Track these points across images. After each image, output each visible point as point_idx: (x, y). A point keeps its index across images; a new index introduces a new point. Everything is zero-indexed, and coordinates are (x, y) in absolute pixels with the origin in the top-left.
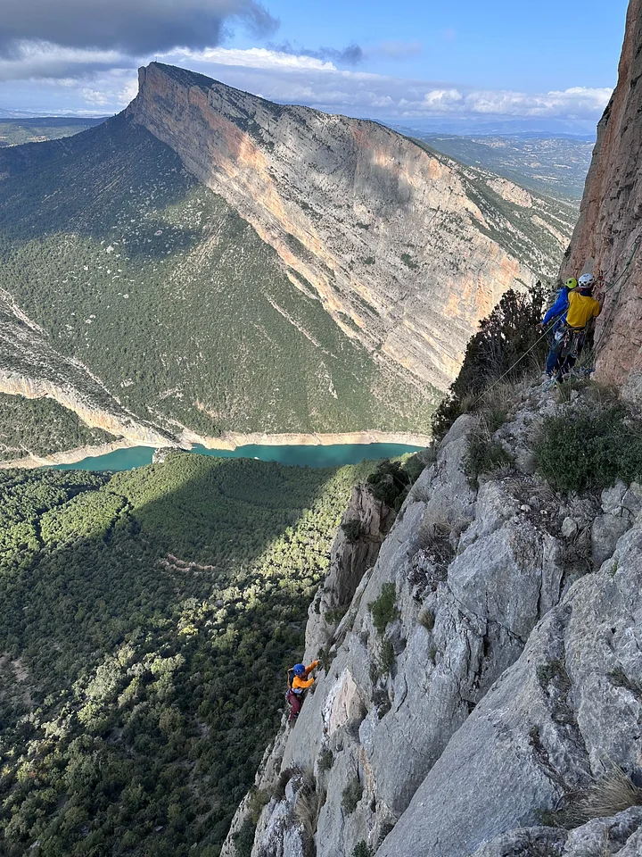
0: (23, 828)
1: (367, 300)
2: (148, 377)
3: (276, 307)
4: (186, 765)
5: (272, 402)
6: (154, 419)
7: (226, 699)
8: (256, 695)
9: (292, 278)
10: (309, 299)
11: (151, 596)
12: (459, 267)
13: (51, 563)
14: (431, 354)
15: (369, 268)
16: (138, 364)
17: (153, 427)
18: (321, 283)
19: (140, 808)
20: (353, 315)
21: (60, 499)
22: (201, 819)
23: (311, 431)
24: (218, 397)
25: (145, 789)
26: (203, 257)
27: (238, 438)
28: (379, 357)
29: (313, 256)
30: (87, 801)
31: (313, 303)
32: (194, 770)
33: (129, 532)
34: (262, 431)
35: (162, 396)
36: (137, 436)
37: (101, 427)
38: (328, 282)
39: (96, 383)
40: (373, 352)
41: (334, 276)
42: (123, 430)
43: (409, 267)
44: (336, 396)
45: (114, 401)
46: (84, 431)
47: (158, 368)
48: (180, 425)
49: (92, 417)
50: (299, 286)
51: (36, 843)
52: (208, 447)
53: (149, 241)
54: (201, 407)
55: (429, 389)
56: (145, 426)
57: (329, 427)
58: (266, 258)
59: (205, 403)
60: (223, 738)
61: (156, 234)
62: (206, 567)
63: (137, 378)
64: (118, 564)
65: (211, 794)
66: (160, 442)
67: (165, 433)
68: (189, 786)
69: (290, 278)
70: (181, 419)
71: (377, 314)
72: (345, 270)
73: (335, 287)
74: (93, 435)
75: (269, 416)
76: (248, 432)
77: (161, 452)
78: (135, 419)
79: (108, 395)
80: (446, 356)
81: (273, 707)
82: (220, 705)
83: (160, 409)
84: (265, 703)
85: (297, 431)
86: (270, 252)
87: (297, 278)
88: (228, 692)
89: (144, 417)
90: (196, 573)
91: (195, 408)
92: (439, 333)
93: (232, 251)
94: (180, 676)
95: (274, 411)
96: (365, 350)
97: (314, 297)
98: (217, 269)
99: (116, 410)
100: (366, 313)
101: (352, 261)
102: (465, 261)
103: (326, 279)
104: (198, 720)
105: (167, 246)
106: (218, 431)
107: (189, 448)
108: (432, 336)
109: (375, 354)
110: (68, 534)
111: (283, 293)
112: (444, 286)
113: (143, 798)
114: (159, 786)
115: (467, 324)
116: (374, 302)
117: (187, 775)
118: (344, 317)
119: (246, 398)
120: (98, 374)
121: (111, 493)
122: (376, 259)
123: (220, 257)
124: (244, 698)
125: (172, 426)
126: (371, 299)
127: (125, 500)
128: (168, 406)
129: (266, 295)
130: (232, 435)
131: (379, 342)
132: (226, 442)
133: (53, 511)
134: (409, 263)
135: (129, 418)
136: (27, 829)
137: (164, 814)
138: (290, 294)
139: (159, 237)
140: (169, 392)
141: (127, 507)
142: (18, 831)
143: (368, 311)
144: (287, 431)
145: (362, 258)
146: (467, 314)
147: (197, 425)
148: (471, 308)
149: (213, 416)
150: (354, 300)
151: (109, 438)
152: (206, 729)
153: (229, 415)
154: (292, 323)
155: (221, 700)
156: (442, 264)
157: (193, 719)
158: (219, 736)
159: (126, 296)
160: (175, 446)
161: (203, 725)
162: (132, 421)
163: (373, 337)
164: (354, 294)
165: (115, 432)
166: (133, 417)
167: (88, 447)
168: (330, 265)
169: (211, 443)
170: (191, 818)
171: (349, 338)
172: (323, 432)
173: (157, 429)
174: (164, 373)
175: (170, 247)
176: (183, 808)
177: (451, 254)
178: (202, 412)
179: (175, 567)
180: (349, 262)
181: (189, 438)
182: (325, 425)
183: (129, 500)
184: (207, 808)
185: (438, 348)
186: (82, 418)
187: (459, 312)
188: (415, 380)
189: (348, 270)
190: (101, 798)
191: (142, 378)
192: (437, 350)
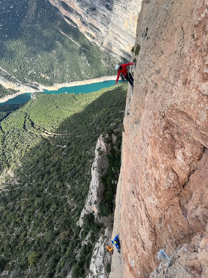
0: (28, 219)
1: (95, 26)
2: (22, 67)
3: (62, 33)
4: (66, 196)
5: (68, 71)
6: (28, 82)
7: (73, 177)
8: (81, 175)
9: (66, 20)
10: (74, 28)
11: (44, 146)
12: (127, 8)
13: (9, 138)
14: (121, 45)
15: (94, 13)
16: (18, 63)
17: (28, 85)
18: (77, 20)
19: (57, 210)
20: (91, 32)
21: (5, 116)
22: (73, 210)
23: (83, 80)
24: (48, 71)
25: (57, 205)
26: (31, 15)
27: (58, 85)
28: (102, 48)
29: (73, 9)
30: (43, 210)
31: (76, 29)
32: (68, 198)
33: (31, 125)
34: (66, 82)
35: (29, 74)
36: (24, 90)
37: (11, 88)
38: (80, 20)
39: (5, 72)
40: (100, 46)
41: (82, 17)
42: (19, 88)
43: (109, 10)
44: (89, 65)
45: (13, 78)
46: (5, 90)
47: (25, 63)
48: (37, 83)
49: (7, 85)
50: (69, 23)
51: (33, 222)
52: (49, 90)
53: (9, 11)
54: (43, 76)
55: (121, 58)
56: (26, 85)
57: (89, 77)
58: (55, 12)
59: (44, 74)
60: (74, 188)
61: (11, 8)
62: (58, 135)
63: (19, 68)
64: (30, 136)
65: (74, 203)
66: (33, 91)
67: (33, 87)
68: (68, 202)
69: (65, 20)
70: (37, 81)
71: (100, 31)
72: (86, 14)
73: (83, 22)
74: (9, 91)
75: (67, 76)
76: (62, 83)
77: (33, 94)
78: (22, 84)
79: (10, 76)
80: (126, 45)
81: (86, 178)
82: (72, 179)
83: (30, 79)
84: (84, 177)
85: (78, 80)
86: (56, 10)
87: (68, 20)
88: (73, 176)
89: (24, 82)
90: (56, 137)
91: (41, 77)
92: (122, 36)
93: (41, 11)
94: (59, 172)
95: (69, 74)
96: (97, 46)
97: (75, 27)
98: (37, 20)
99: (14, 81)
100: (96, 31)
101: (87, 10)
102: (129, 6)
103: (79, 19)
104: (66, 184)
105: (16, 12)
106: (51, 84)
107: (43, 91)
108: (120, 38)
109: (101, 47)
110: (11, 128)
111: (64, 27)
112: (122, 17)
113: (57, 207)
114: (60, 203)
115: (132, 32)
116: (98, 26)
117: (67, 199)
118: (88, 34)
119: (58, 70)
120: (4, 69)
121: (21, 112)
122: (96, 8)
123: (37, 15)
124: (78, 177)
125: (35, 84)
126: (97, 25)
127: (26, 114)
128: (32, 77)
129: (58, 28)
130: (56, 85)
131: (102, 42)
132: (54, 88)
133: (4, 121)
134: (109, 9)
135: (20, 83)
136: (29, 219)
137: (63, 210)
138: (67, 27)
139: (12, 9)
140: (31, 72)
141: (27, 116)
142: (27, 219)
143: (96, 30)
144: (75, 81)
145: (91, 8)
146: (132, 27)
147: (43, 83)
148: (133, 25)
149: (48, 78)
150: (91, 26)
151: (15, 92)
152: (69, 186)
153: (54, 77)
154: (69, 38)
155: (72, 178)
156: (121, 8)
157: (65, 184)
158: (73, 188)
159: (6, 36)
160: (38, 91)
161: (68, 185)
162: (21, 84)
163: (99, 41)
164: (90, 24)
165: (16, 89)
166: (21, 83)
167: (8, 95)
168: (80, 13)
169: (49, 89)
170: (70, 210)
171: (91, 42)
172: (87, 79)
173: (30, 86)
174: (28, 65)
175: (18, 13)
176: (67, 208)
177: (124, 3)
178: (44, 78)
179: (49, 135)
180: (86, 10)
181: (42, 88)
182: (87, 77)
183: (28, 113)
184: (74, 207)
185: (122, 42)
186: (3, 86)
187: (129, 27)
188: (116, 55)
189: (87, 14)
190: (46, 209)
191: (20, 68)
192: (123, 43)
